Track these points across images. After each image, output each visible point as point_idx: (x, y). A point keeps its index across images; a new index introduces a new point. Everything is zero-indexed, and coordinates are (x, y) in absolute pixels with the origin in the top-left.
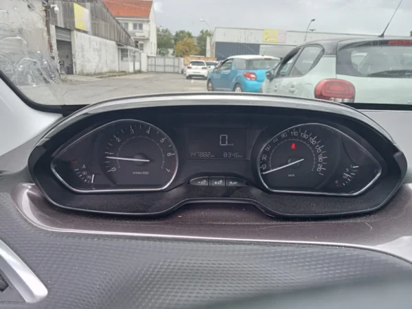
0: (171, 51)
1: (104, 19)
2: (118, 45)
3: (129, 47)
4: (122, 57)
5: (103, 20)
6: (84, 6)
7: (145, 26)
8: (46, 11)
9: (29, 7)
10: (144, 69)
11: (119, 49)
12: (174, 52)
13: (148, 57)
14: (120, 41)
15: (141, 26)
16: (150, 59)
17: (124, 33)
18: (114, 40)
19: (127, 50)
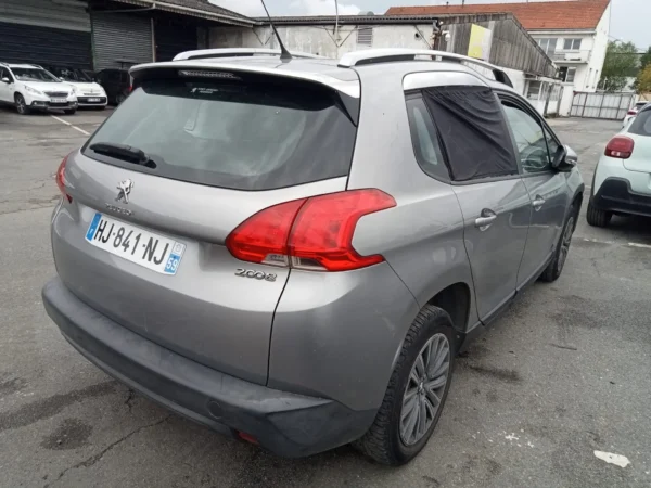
0: (631, 81)
1: (512, 41)
2: (527, 76)
3: (543, 79)
4: (529, 93)
5: (509, 41)
6: (486, 27)
7: (586, 43)
8: (435, 39)
9: (417, 35)
10: (563, 111)
11: (526, 81)
12: (636, 83)
13: (575, 93)
14: (531, 70)
15: (577, 44)
16: (577, 96)
17: (541, 56)
18: (522, 69)
19: (538, 83)
